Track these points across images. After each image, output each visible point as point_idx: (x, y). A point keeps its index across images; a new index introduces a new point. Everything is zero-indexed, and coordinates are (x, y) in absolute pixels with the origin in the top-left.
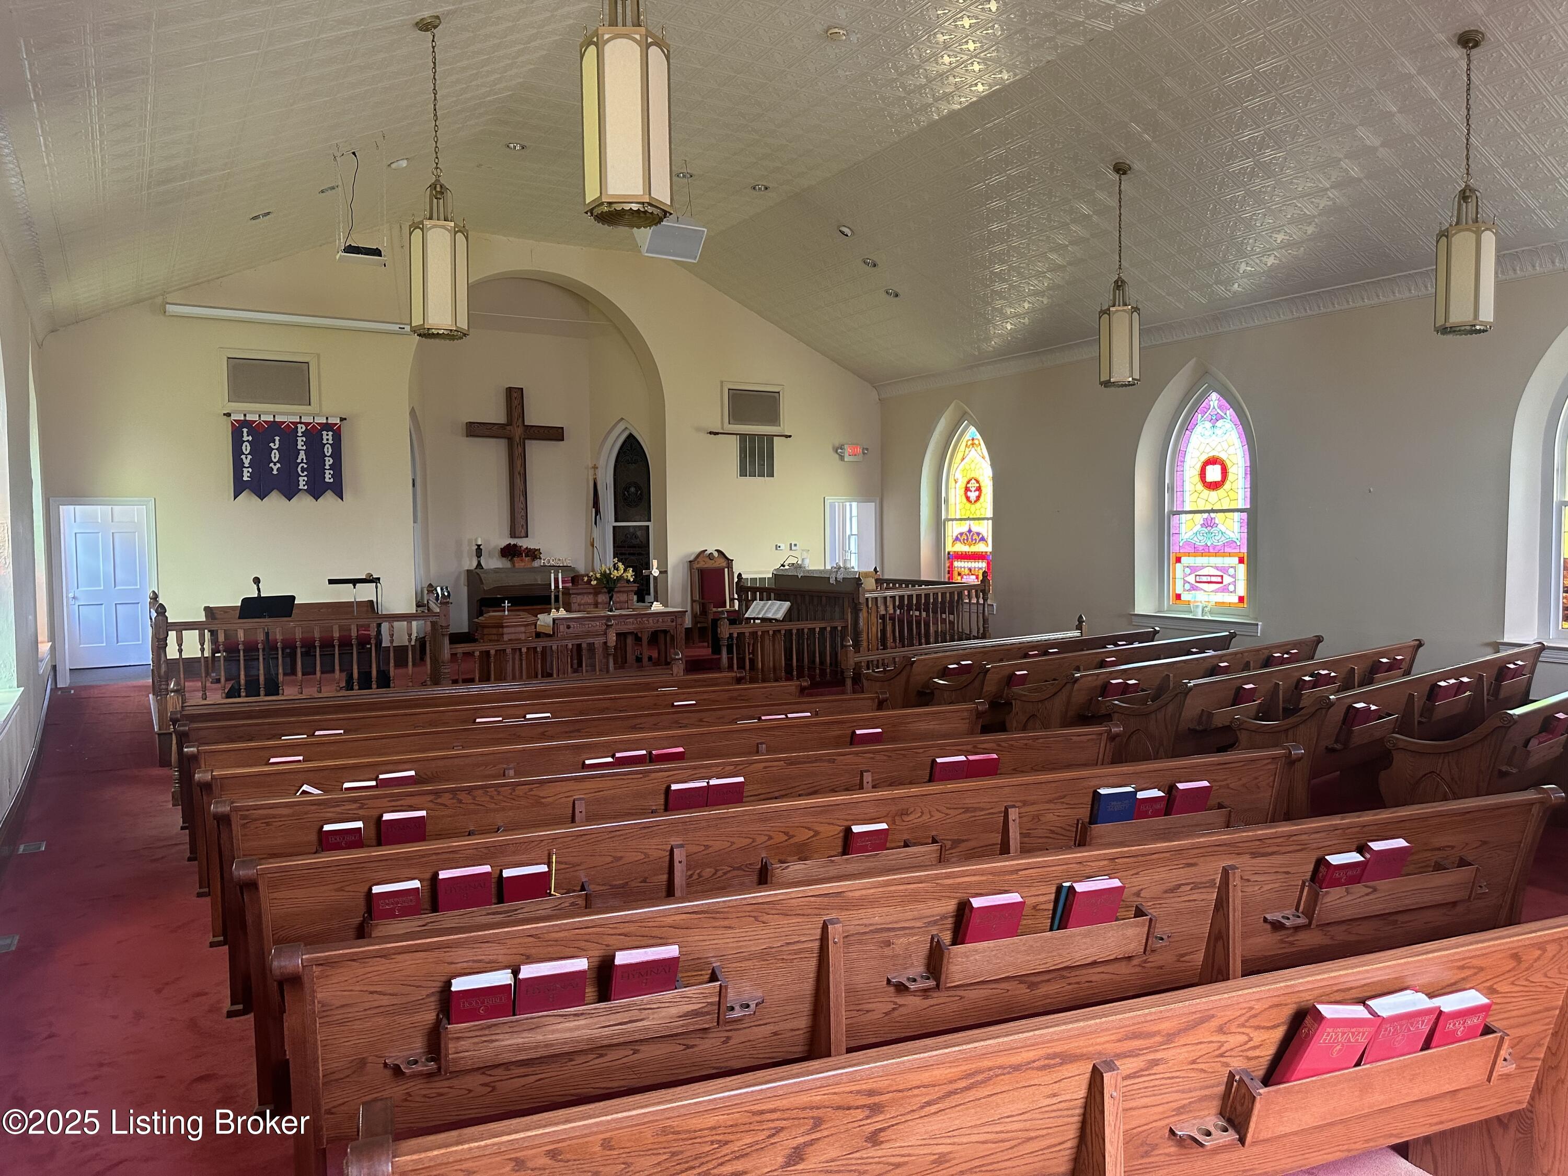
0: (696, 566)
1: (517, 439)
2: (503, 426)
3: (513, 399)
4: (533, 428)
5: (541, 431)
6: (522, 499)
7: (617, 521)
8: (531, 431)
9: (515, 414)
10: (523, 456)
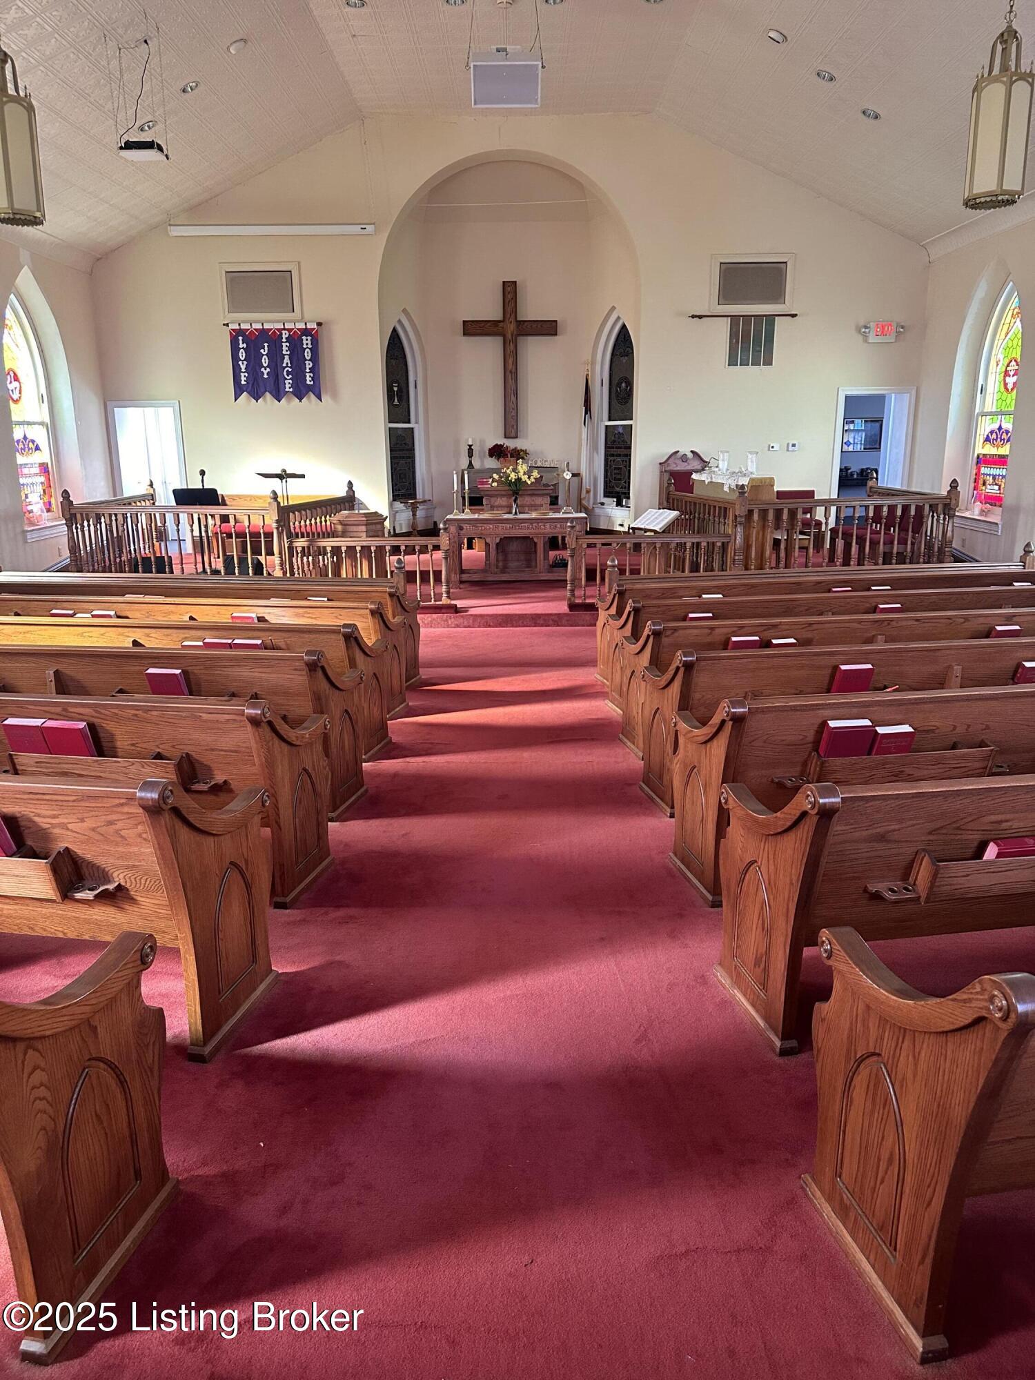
0: (667, 467)
1: (509, 336)
2: (495, 323)
3: (507, 293)
4: (526, 324)
5: (534, 326)
6: (513, 398)
7: (610, 420)
8: (524, 326)
9: (509, 309)
10: (515, 353)
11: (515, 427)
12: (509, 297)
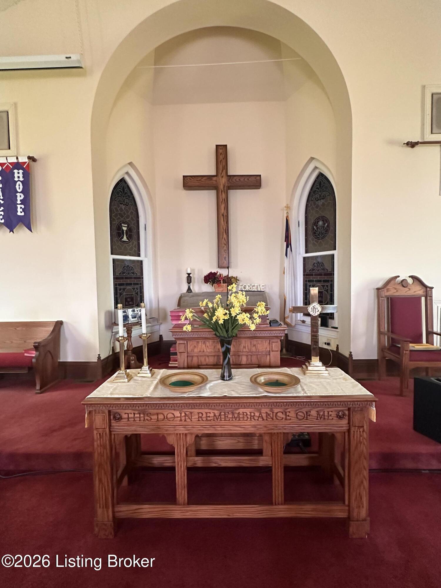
0: (385, 293)
1: (221, 187)
2: (210, 177)
3: (219, 154)
4: (235, 178)
5: (242, 179)
6: (225, 236)
7: (307, 252)
8: (234, 180)
9: (221, 167)
10: (226, 201)
11: (227, 259)
12: (221, 157)
